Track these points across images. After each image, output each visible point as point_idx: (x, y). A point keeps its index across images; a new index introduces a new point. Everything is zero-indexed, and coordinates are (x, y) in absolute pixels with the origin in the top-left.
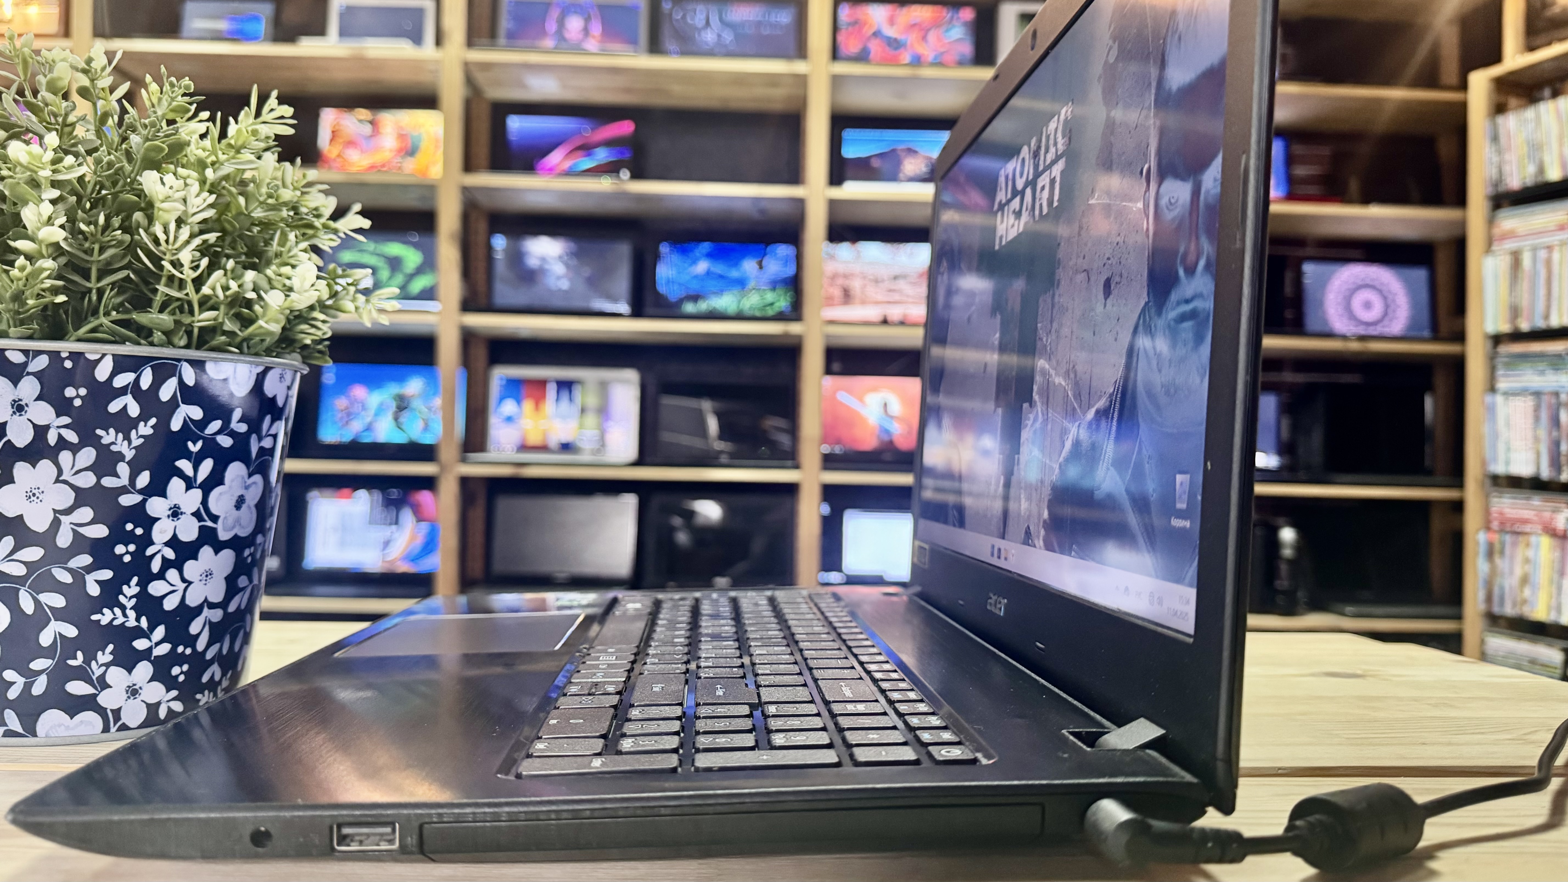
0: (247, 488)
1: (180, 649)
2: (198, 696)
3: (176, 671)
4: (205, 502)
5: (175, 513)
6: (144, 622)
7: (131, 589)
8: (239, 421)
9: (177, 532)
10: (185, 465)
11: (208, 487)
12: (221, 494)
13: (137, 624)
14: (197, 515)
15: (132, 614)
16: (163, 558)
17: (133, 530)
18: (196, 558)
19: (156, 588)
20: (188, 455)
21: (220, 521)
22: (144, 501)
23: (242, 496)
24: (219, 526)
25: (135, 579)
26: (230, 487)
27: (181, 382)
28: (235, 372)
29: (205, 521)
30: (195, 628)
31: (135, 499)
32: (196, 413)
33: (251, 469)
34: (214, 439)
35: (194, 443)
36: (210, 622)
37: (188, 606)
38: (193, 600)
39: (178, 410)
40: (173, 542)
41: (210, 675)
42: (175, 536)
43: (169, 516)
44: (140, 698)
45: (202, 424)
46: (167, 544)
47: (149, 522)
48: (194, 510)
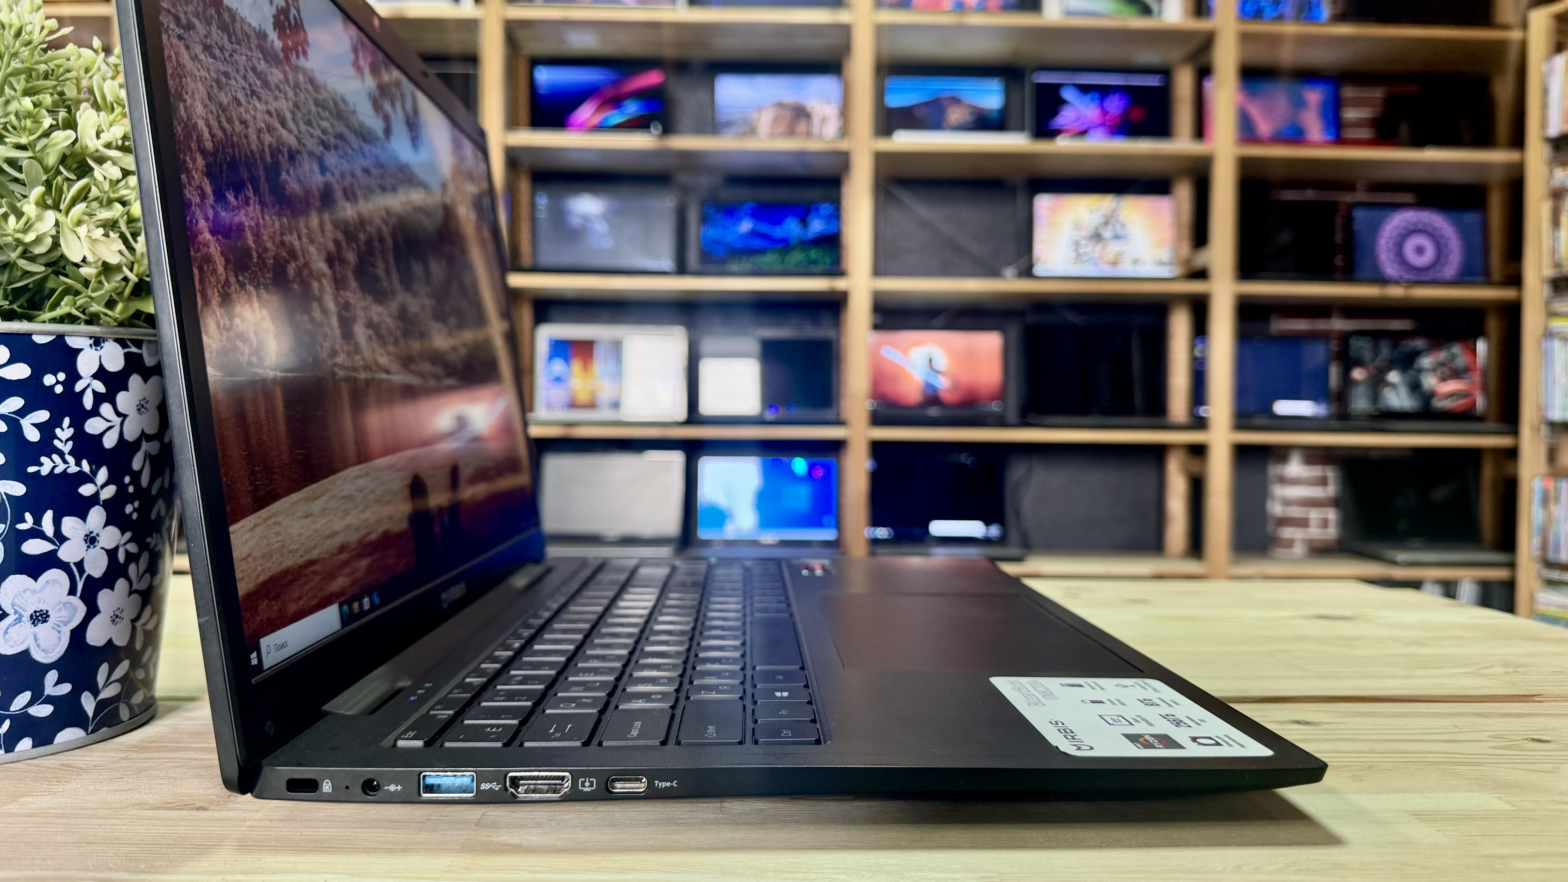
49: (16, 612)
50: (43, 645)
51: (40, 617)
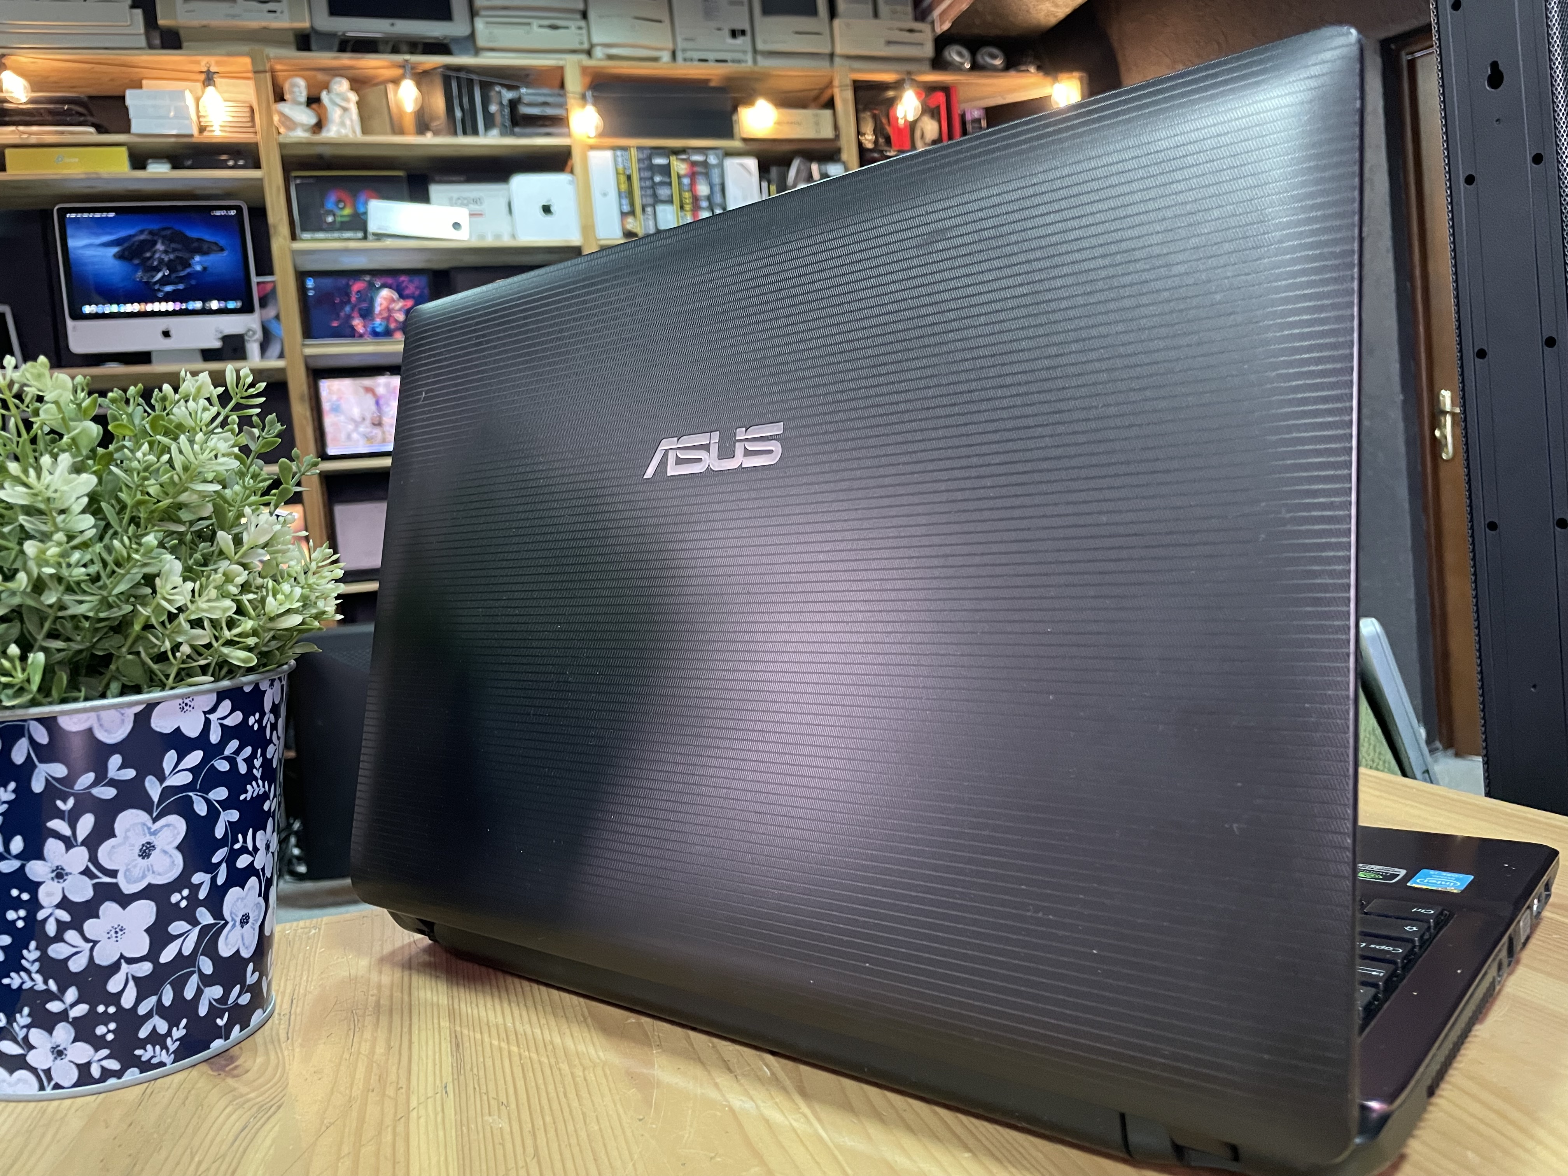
0: (155, 833)
1: (101, 1009)
2: (138, 1052)
3: (100, 1030)
4: (93, 858)
5: (60, 874)
6: (52, 985)
7: (31, 954)
8: (119, 769)
9: (67, 894)
10: (58, 825)
11: (93, 843)
12: (113, 847)
13: (44, 987)
14: (86, 872)
15: (38, 978)
16: (58, 921)
17: (19, 896)
18: (98, 917)
19: (57, 951)
20: (60, 815)
21: (120, 875)
22: (22, 867)
23: (148, 843)
24: (121, 880)
25: (33, 945)
26: (126, 838)
27: (32, 742)
28: (99, 719)
29: (98, 877)
30: (114, 985)
31: (15, 864)
32: (59, 770)
33: (155, 814)
34: (90, 793)
35: (65, 801)
36: (134, 978)
37: (99, 966)
38: (104, 958)
39: (37, 771)
40: (65, 903)
41: (150, 1028)
42: (65, 897)
43: (53, 879)
44: (66, 1060)
45: (69, 781)
46: (58, 906)
47: (33, 887)
48: (82, 868)
49: (233, 919)
50: (247, 943)
51: (245, 920)
